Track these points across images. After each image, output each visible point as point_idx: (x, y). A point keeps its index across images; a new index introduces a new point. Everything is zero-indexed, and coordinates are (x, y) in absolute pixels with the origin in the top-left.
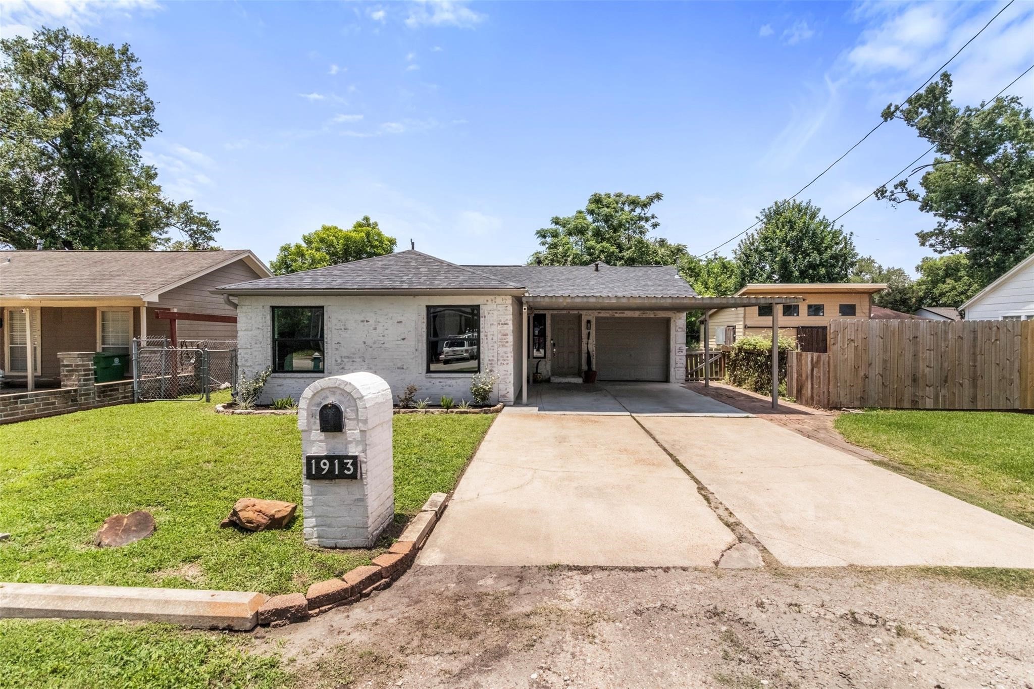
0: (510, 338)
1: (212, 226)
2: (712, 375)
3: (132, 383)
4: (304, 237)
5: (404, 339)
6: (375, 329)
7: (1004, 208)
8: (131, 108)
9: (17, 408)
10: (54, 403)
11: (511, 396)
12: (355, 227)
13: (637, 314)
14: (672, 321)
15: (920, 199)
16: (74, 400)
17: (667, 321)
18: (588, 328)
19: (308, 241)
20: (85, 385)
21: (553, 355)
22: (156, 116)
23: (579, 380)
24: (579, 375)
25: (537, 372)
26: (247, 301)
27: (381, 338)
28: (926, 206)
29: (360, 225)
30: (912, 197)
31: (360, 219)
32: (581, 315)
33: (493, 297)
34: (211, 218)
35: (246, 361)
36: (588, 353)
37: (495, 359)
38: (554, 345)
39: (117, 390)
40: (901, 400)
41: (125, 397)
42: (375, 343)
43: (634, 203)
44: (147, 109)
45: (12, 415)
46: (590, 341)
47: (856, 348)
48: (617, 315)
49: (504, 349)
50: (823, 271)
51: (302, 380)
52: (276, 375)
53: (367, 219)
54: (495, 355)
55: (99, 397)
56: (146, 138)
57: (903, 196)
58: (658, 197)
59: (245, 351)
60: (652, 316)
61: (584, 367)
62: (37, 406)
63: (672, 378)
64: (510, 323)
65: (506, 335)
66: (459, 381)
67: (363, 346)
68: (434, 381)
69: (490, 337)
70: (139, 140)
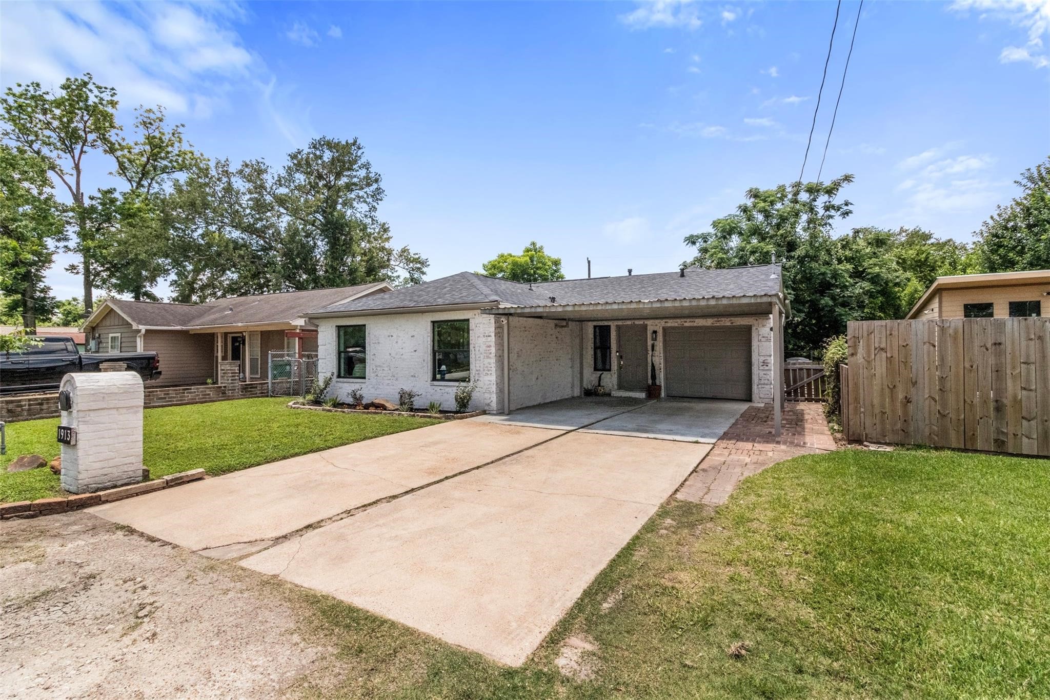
0: (493, 350)
1: (424, 263)
2: (817, 394)
3: (267, 383)
5: (415, 351)
6: (397, 342)
9: (184, 396)
10: (209, 394)
11: (494, 405)
12: (524, 252)
13: (709, 322)
14: (754, 329)
16: (224, 393)
17: (749, 329)
18: (655, 339)
20: (232, 383)
21: (620, 367)
22: (382, 185)
23: (643, 395)
24: (641, 390)
25: (599, 385)
26: (323, 322)
27: (401, 350)
29: (528, 250)
31: (528, 245)
32: (646, 325)
33: (478, 312)
34: (423, 257)
35: (323, 368)
36: (653, 364)
37: (482, 370)
38: (621, 357)
39: (256, 387)
41: (262, 393)
42: (396, 354)
44: (377, 181)
45: (181, 400)
46: (656, 353)
47: (890, 360)
48: (686, 324)
49: (489, 360)
51: (353, 385)
52: (341, 380)
53: (533, 244)
54: (482, 366)
55: (242, 392)
56: (379, 202)
58: (847, 179)
59: (322, 361)
60: (729, 324)
61: (650, 382)
62: (198, 395)
63: (755, 396)
64: (493, 335)
65: (490, 346)
66: (454, 388)
67: (389, 357)
68: (436, 388)
69: (477, 349)
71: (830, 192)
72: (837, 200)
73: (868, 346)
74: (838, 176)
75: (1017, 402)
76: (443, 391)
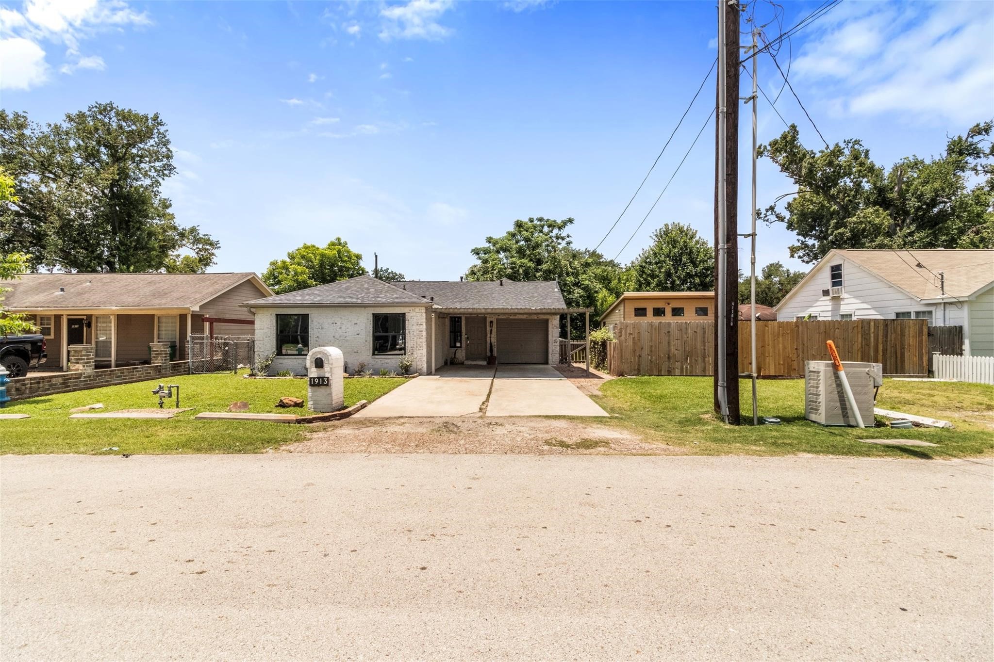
0: (424, 333)
1: (214, 245)
2: (580, 359)
3: (188, 362)
4: (289, 254)
5: (358, 334)
6: (341, 328)
7: (841, 230)
8: (155, 156)
9: (133, 375)
10: (150, 373)
11: (425, 369)
12: (329, 245)
13: (524, 317)
14: (550, 321)
15: (786, 220)
16: (160, 372)
17: (547, 321)
18: (491, 326)
19: (292, 257)
20: (165, 363)
21: (467, 345)
22: (173, 162)
23: (485, 363)
24: (484, 359)
25: (455, 358)
26: (261, 311)
27: (344, 334)
28: (790, 226)
29: (333, 244)
30: (781, 219)
31: (333, 239)
32: (486, 317)
33: (414, 308)
34: (213, 238)
35: (260, 348)
36: (491, 344)
37: (415, 346)
38: (468, 338)
39: (181, 366)
40: (661, 370)
41: (185, 371)
42: (340, 337)
43: (552, 225)
44: (168, 157)
45: (131, 378)
46: (492, 336)
47: (634, 338)
48: (511, 317)
49: (421, 340)
50: (697, 280)
51: (295, 360)
52: (279, 357)
53: (339, 239)
54: (415, 344)
55: (172, 370)
57: (773, 218)
58: (571, 221)
59: (260, 342)
60: (536, 318)
61: (489, 354)
62: (143, 374)
63: (550, 361)
64: (424, 324)
65: (422, 331)
66: (392, 360)
67: (333, 338)
68: (377, 360)
69: (411, 333)
70: (160, 180)
71: (560, 228)
72: (564, 233)
73: (626, 332)
74: (565, 218)
75: (675, 355)
76: (383, 362)
